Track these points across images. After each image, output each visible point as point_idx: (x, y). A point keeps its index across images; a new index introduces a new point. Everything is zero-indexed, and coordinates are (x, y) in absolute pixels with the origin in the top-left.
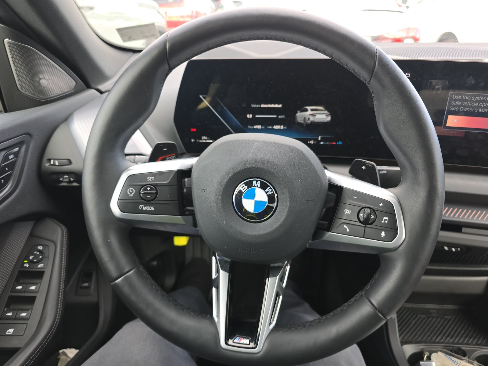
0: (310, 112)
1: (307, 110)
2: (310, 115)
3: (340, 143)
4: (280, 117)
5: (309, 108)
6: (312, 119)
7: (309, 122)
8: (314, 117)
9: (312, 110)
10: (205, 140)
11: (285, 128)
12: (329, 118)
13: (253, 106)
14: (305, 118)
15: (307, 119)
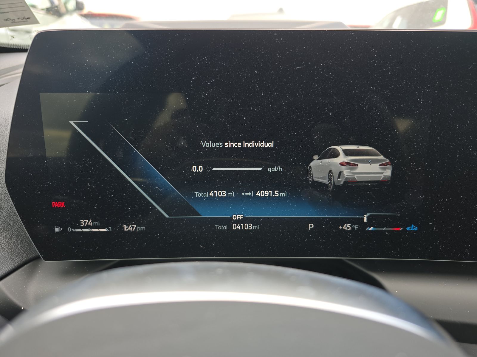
0: (342, 158)
1: (335, 155)
2: (342, 164)
3: (413, 228)
4: (270, 170)
5: (339, 148)
6: (347, 172)
7: (341, 181)
8: (351, 169)
9: (347, 153)
10: (88, 227)
11: (284, 195)
12: (388, 173)
13: (205, 144)
14: (330, 171)
15: (336, 175)
